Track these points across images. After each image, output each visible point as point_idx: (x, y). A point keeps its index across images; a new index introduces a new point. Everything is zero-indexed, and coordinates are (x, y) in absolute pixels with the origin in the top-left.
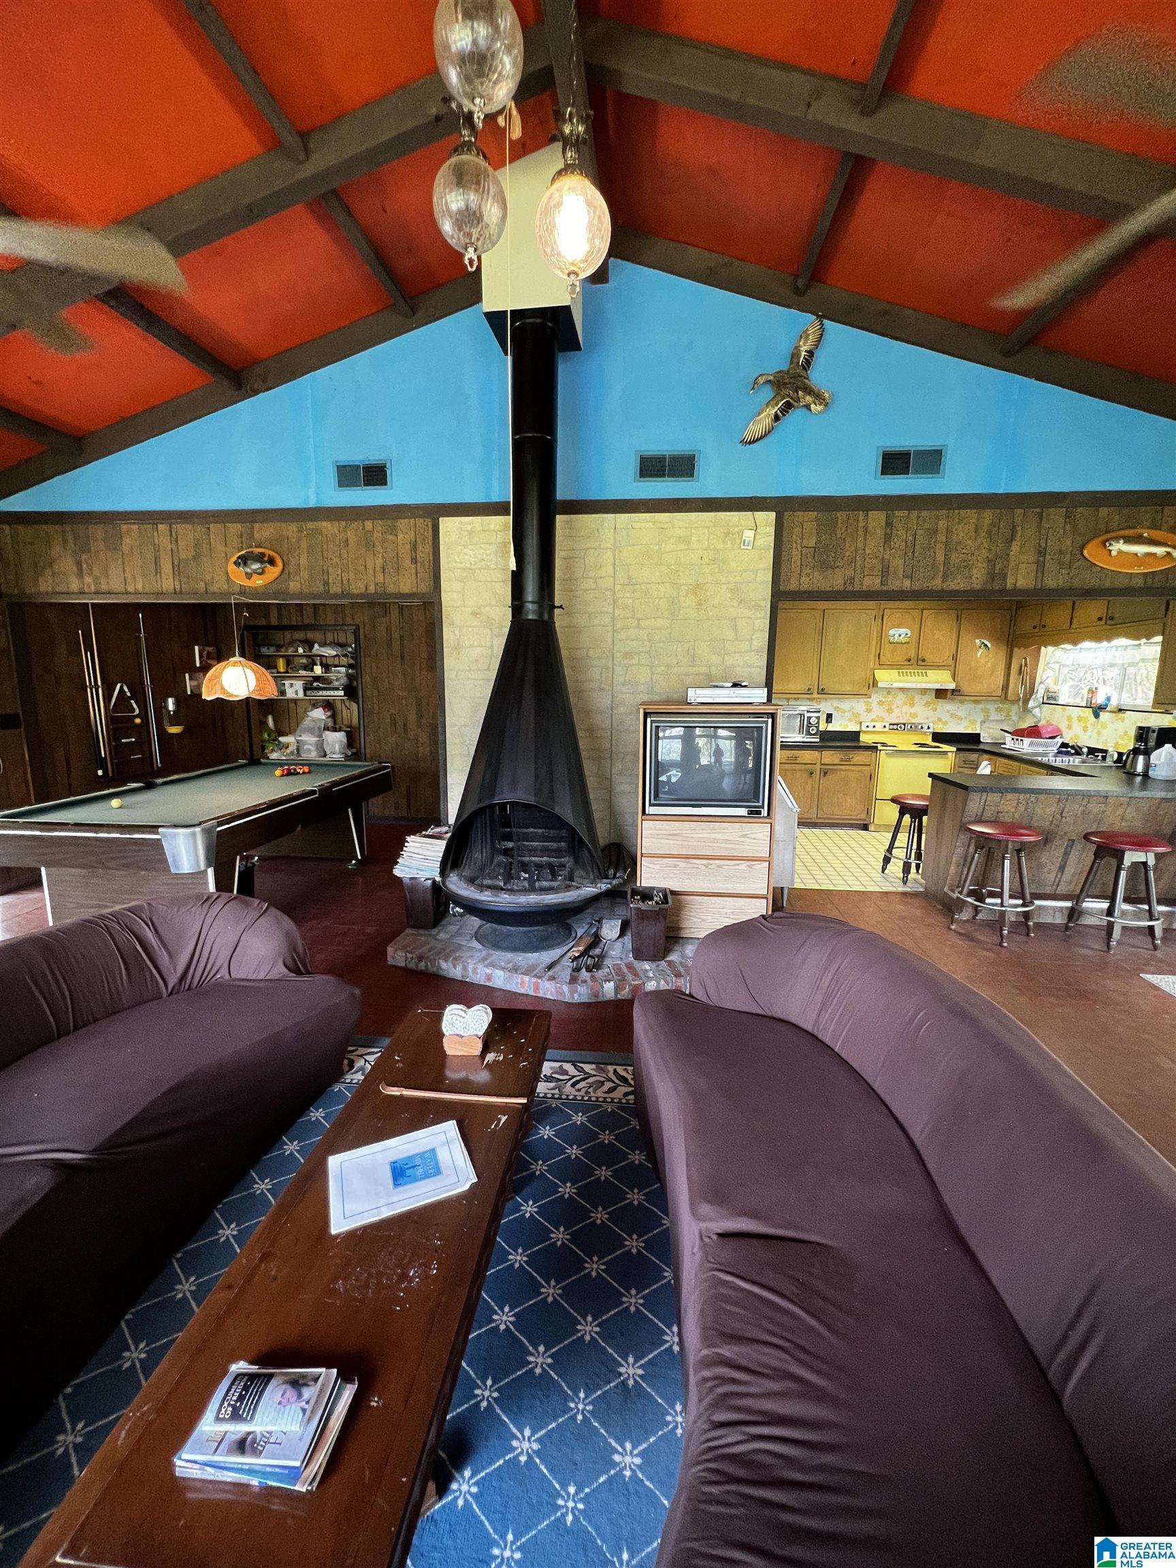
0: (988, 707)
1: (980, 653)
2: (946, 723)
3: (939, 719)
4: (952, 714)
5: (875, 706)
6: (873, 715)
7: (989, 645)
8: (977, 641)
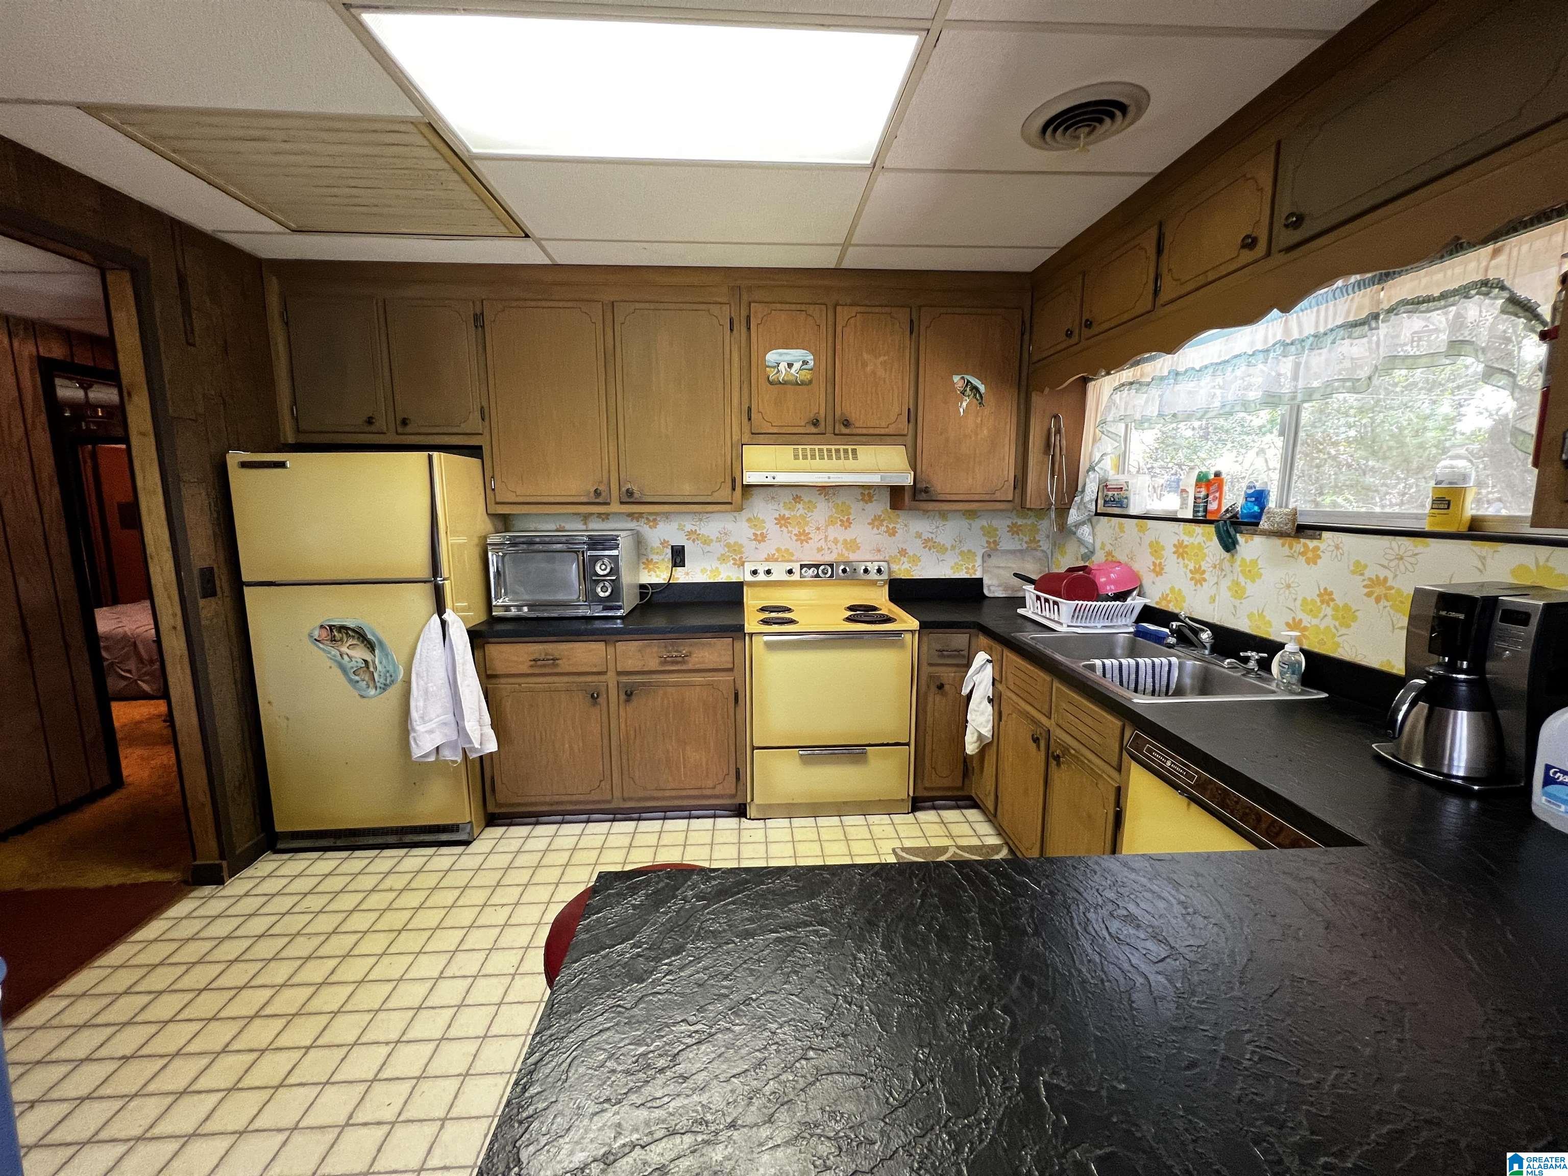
0: (995, 523)
1: (964, 404)
2: (915, 560)
3: (903, 552)
4: (926, 541)
5: (771, 527)
6: (768, 548)
7: (982, 388)
8: (956, 378)
